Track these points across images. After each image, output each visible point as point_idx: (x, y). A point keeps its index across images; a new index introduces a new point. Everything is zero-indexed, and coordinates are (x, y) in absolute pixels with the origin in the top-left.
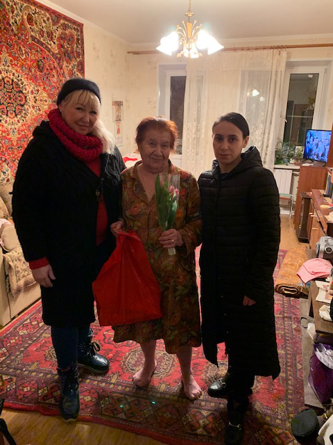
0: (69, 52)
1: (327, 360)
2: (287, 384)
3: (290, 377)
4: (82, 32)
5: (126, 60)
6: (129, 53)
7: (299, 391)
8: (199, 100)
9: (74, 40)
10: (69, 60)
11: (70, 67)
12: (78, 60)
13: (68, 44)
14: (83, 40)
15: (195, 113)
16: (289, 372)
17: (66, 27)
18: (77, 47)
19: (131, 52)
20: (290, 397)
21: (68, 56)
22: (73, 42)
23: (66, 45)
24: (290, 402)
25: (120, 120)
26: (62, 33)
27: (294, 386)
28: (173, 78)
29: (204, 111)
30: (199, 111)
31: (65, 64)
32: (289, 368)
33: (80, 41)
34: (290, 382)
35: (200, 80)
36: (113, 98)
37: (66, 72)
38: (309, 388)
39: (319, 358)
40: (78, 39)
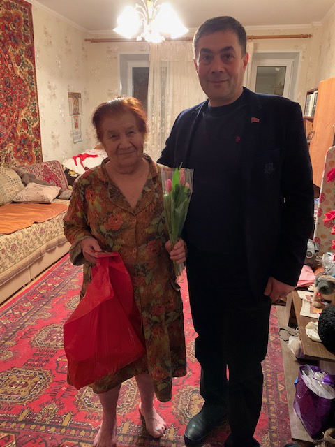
0: (15, 35)
1: (315, 385)
2: (269, 411)
3: (272, 402)
4: (30, 14)
5: (83, 49)
6: (86, 40)
7: (284, 420)
8: (163, 92)
9: (21, 22)
10: (15, 45)
11: (17, 52)
12: (27, 44)
13: (14, 26)
14: (31, 22)
15: (160, 106)
16: (270, 396)
17: (10, 7)
18: (25, 30)
19: (89, 40)
20: (274, 428)
21: (15, 40)
22: (19, 24)
23: (11, 27)
24: (274, 435)
25: (78, 114)
26: (6, 13)
27: (277, 413)
28: (135, 70)
29: (169, 105)
30: (163, 105)
31: (10, 48)
32: (270, 390)
33: (29, 23)
34: (272, 408)
35: (164, 72)
36: (69, 90)
37: (13, 58)
38: (295, 417)
39: (306, 382)
40: (26, 22)
